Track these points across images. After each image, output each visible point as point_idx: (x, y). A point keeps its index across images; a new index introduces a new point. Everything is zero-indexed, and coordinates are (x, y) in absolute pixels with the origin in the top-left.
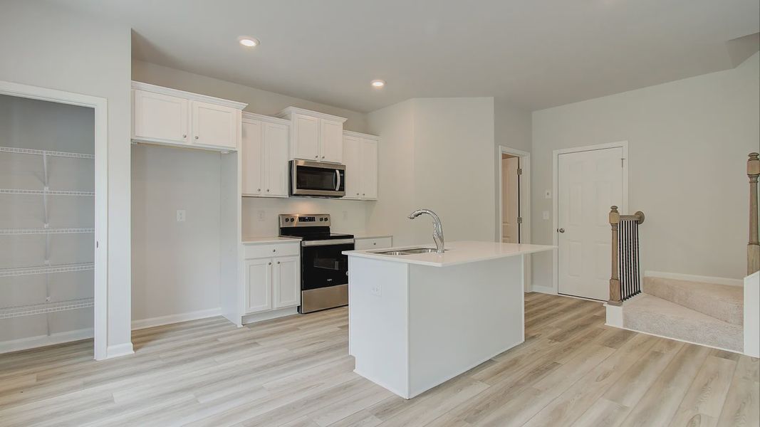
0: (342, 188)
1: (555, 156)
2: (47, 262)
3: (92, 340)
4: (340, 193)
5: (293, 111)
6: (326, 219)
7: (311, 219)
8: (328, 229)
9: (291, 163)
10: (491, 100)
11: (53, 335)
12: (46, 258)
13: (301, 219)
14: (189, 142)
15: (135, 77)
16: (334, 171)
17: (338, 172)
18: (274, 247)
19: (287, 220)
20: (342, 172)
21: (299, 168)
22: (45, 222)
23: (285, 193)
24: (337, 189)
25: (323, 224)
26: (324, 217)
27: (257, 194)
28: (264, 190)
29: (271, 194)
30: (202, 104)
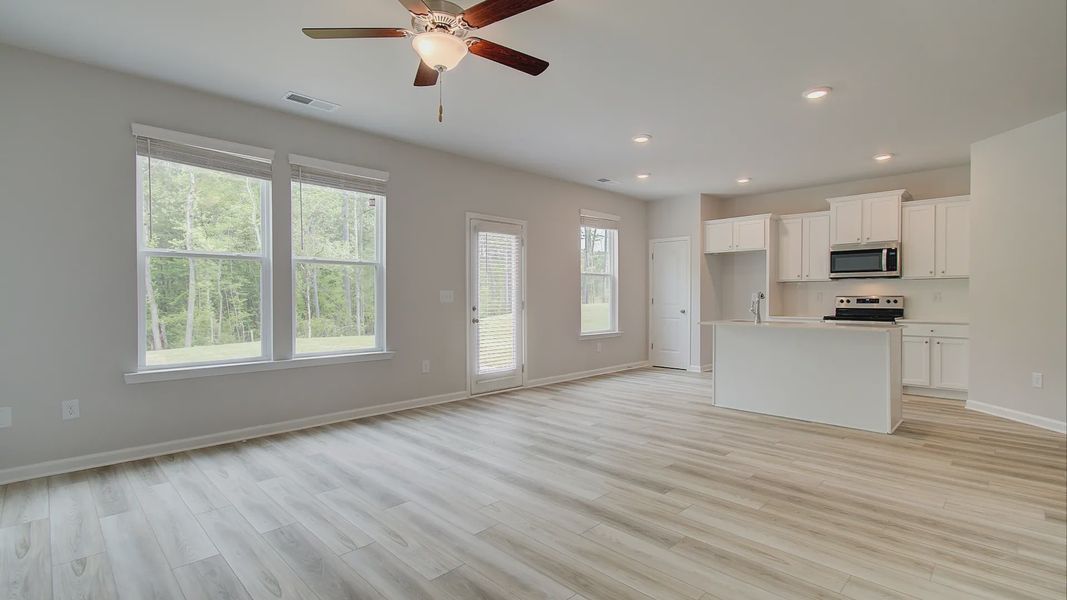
0: (892, 265)
4: (890, 273)
6: (896, 301)
7: (874, 301)
14: (734, 250)
17: (885, 252)
19: (842, 301)
20: (892, 251)
23: (827, 276)
24: (884, 269)
25: (892, 306)
26: (892, 300)
27: (799, 279)
28: (804, 276)
29: (812, 278)
30: (741, 223)
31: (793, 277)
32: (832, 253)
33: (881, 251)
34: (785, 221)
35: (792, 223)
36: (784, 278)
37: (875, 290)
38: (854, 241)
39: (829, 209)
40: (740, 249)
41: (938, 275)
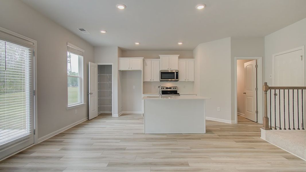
0: (177, 78)
3: (112, 114)
4: (176, 80)
5: (160, 56)
7: (170, 88)
9: (160, 71)
13: (167, 88)
14: (130, 70)
17: (175, 73)
19: (162, 88)
20: (177, 73)
23: (159, 80)
24: (175, 78)
25: (175, 90)
26: (175, 88)
27: (150, 81)
28: (152, 80)
29: (155, 80)
30: (133, 60)
31: (148, 80)
32: (161, 73)
33: (174, 73)
34: (146, 61)
35: (148, 61)
36: (146, 80)
38: (167, 69)
39: (160, 58)
40: (133, 69)
41: (187, 81)
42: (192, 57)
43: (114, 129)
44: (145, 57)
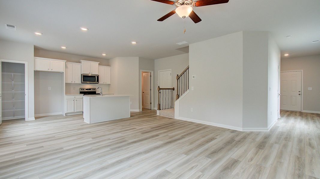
0: (98, 81)
1: (159, 72)
2: (13, 99)
3: (25, 118)
4: (97, 82)
5: (82, 61)
6: (95, 89)
7: (90, 89)
8: (95, 92)
9: (82, 75)
10: (138, 58)
11: (15, 117)
12: (13, 98)
13: (86, 89)
14: (50, 70)
15: (35, 56)
16: (95, 77)
17: (96, 77)
18: (75, 96)
19: (82, 90)
20: (98, 77)
21: (83, 76)
22: (13, 90)
23: (80, 82)
24: (96, 81)
26: (94, 89)
27: (71, 83)
28: (73, 82)
29: (76, 83)
30: (53, 61)
31: (69, 82)
34: (68, 64)
37: (88, 86)
38: (88, 73)
39: (81, 63)
40: (53, 71)
41: (105, 83)
42: (108, 65)
43: (54, 127)
44: (68, 60)
